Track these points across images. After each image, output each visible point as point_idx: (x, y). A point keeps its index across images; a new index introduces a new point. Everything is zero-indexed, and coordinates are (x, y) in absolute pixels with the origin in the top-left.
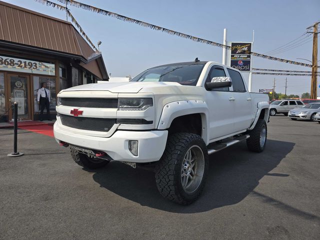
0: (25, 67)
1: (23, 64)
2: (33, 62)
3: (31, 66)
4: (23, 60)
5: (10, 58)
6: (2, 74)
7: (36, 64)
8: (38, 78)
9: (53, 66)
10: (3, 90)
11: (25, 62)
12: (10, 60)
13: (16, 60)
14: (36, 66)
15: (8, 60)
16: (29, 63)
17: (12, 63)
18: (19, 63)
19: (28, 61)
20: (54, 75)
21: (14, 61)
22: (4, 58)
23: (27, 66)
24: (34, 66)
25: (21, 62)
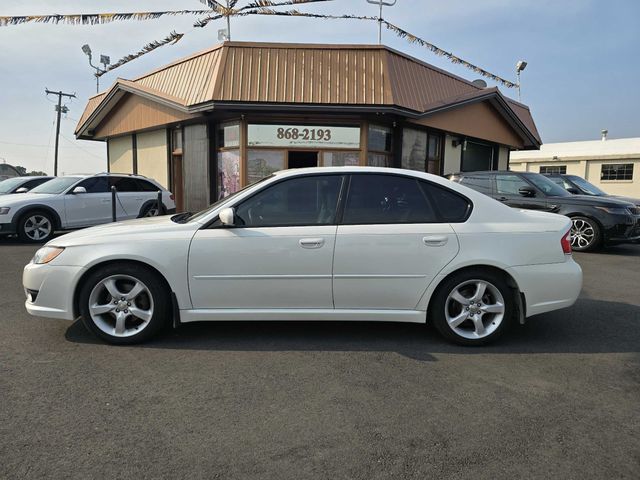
0: (313, 138)
1: (310, 134)
2: (324, 128)
3: (322, 136)
4: (310, 128)
5: (293, 127)
6: (282, 152)
7: (329, 131)
8: (330, 153)
9: (357, 130)
11: (313, 131)
12: (293, 130)
13: (301, 129)
14: (329, 135)
15: (290, 131)
16: (319, 131)
17: (296, 134)
18: (305, 132)
19: (317, 128)
20: (358, 147)
21: (297, 130)
22: (285, 127)
23: (317, 137)
24: (325, 136)
25: (307, 131)
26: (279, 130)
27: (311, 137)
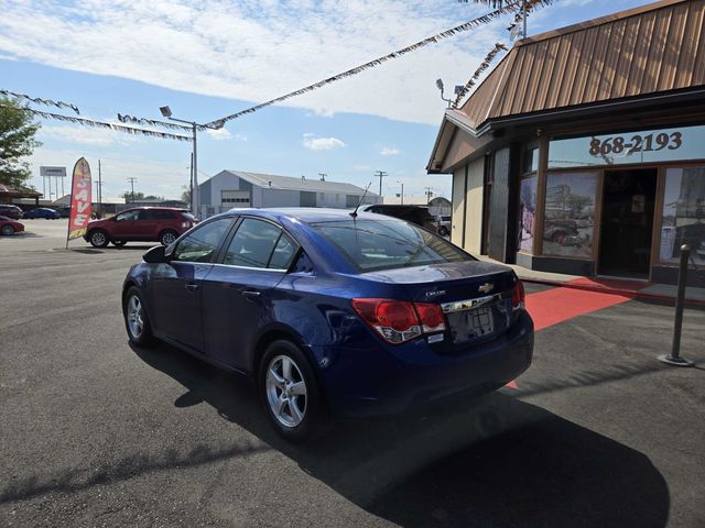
1: (644, 144)
2: (669, 132)
3: (665, 143)
4: (644, 134)
5: (615, 136)
6: (595, 174)
7: (678, 135)
8: (680, 171)
10: (593, 207)
11: (649, 138)
12: (615, 141)
13: (628, 137)
14: (678, 142)
15: (611, 142)
16: (660, 136)
17: (619, 146)
18: (635, 141)
19: (655, 133)
21: (622, 140)
22: (602, 138)
23: (655, 145)
24: (671, 143)
25: (638, 139)
26: (592, 143)
27: (644, 148)
